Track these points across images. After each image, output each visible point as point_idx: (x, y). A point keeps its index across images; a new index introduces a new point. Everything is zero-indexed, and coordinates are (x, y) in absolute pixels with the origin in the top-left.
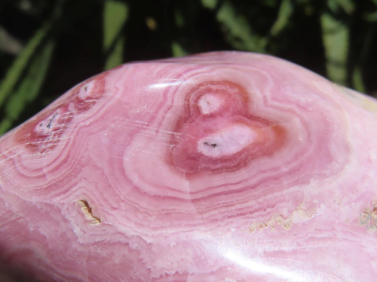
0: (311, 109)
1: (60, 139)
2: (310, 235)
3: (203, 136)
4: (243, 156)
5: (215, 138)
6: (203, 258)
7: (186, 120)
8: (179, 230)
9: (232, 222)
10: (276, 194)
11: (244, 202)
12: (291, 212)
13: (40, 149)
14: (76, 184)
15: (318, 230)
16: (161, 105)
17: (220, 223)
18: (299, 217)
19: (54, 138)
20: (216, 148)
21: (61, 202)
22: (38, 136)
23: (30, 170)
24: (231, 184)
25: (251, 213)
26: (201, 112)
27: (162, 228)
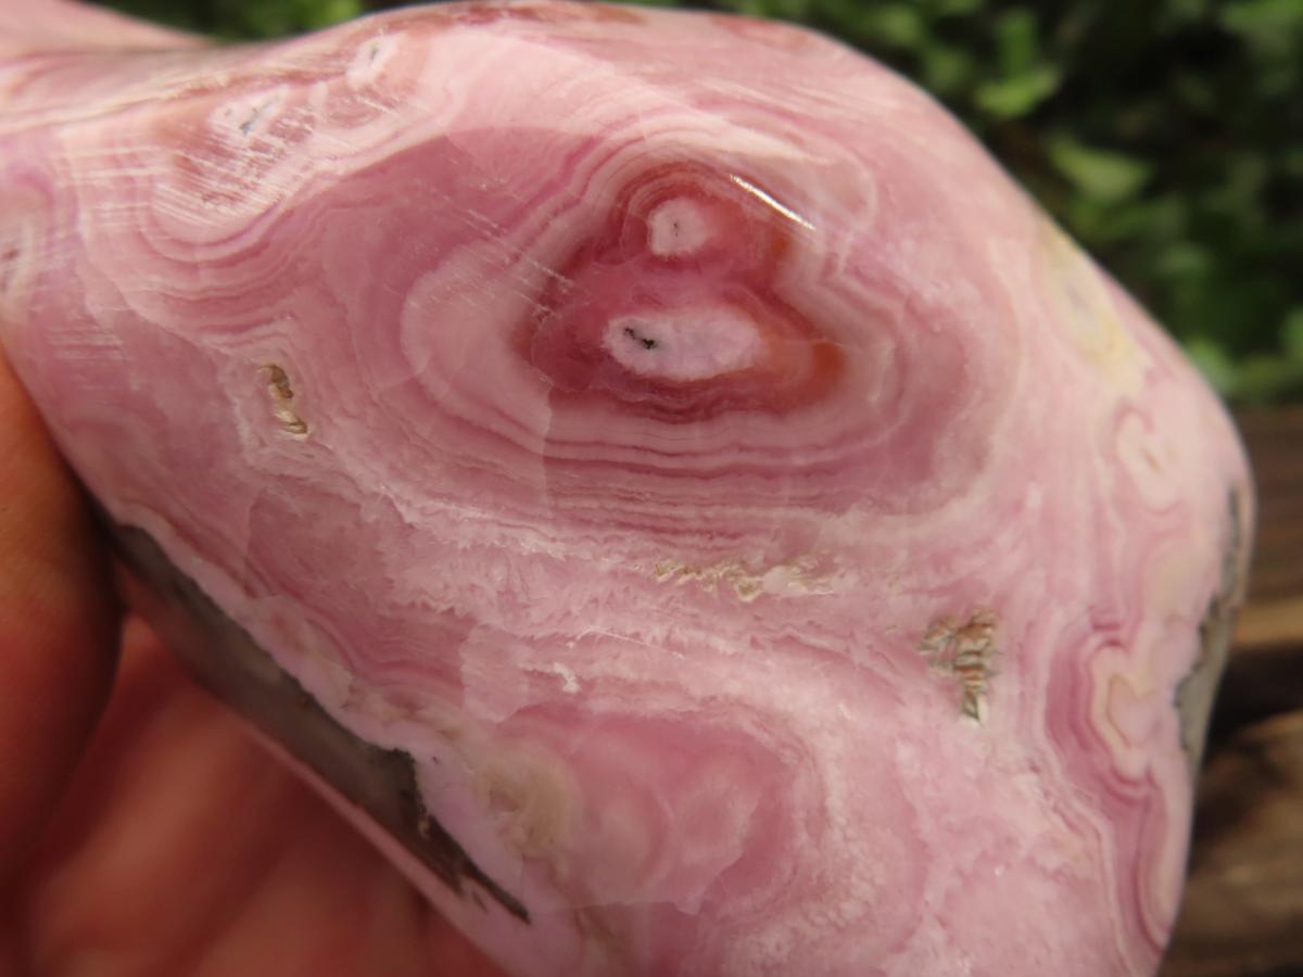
0: (937, 328)
1: (260, 181)
2: (789, 631)
3: (629, 310)
4: (711, 393)
5: (660, 326)
6: (522, 599)
7: (600, 252)
8: (488, 516)
9: (621, 539)
10: (753, 511)
11: (669, 503)
12: (769, 564)
13: (205, 186)
14: (269, 321)
15: (816, 628)
16: (549, 188)
17: (592, 532)
18: (783, 581)
19: (247, 173)
20: (651, 353)
21: (224, 350)
22: (211, 143)
23: (166, 234)
24: (654, 451)
25: (675, 532)
26: (648, 243)
27: (451, 497)
